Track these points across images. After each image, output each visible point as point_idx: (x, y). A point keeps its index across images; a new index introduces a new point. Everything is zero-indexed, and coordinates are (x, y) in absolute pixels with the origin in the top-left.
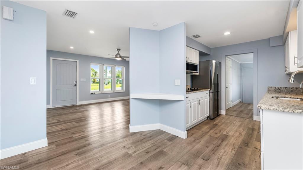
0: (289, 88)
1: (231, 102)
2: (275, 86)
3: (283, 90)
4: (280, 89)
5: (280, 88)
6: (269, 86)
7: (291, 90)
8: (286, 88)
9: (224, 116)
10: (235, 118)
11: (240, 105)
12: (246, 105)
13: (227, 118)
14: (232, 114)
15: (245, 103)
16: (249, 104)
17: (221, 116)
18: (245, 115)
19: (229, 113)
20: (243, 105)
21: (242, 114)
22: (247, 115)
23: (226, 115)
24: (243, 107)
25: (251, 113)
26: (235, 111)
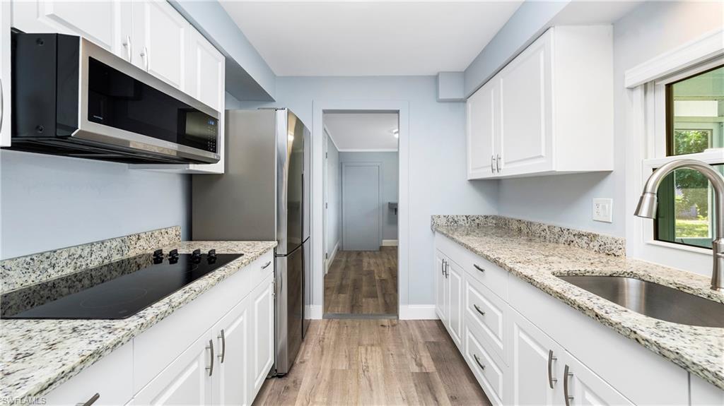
0: (472, 219)
1: (327, 257)
2: (446, 215)
3: (462, 223)
4: (456, 222)
5: (456, 219)
6: (432, 214)
7: (477, 221)
8: (467, 217)
9: (322, 326)
10: (353, 327)
11: (344, 259)
12: (354, 257)
13: (333, 338)
14: (340, 309)
15: (349, 253)
16: (359, 253)
17: (313, 336)
18: (371, 300)
19: (330, 308)
20: (349, 260)
21: (364, 300)
22: (374, 297)
23: (326, 320)
24: (352, 268)
25: (377, 287)
26: (341, 289)
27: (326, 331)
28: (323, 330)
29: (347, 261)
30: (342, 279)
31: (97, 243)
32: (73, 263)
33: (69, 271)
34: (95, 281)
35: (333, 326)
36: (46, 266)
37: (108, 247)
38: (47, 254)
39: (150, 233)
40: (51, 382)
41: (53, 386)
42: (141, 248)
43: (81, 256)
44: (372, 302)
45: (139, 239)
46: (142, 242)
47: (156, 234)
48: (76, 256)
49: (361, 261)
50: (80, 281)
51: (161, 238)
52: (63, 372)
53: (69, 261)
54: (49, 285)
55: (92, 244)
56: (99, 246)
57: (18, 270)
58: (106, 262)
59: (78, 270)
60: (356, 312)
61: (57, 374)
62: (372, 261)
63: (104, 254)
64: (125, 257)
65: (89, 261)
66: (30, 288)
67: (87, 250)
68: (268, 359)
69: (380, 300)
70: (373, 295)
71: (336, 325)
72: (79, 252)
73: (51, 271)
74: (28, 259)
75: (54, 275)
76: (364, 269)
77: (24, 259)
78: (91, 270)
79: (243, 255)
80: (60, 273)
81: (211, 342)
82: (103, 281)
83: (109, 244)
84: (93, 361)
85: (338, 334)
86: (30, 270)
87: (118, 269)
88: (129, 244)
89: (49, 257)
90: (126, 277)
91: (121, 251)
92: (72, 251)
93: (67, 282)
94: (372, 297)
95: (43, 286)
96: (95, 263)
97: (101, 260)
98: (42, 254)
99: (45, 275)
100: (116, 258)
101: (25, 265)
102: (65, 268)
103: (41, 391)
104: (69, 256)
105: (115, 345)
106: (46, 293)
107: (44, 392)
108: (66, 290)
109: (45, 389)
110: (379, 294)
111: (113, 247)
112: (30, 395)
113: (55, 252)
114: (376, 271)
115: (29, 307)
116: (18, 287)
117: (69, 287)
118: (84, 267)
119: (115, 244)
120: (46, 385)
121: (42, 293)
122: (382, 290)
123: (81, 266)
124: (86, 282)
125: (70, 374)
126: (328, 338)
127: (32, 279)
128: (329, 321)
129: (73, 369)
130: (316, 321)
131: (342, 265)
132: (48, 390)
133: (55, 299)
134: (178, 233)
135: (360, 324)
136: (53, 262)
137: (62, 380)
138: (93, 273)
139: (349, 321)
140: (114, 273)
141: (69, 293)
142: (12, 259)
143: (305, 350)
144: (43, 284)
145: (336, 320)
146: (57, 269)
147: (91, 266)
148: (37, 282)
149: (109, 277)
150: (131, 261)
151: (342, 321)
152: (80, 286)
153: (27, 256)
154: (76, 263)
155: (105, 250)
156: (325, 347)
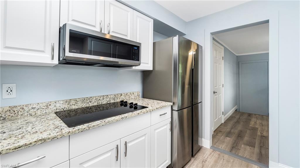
1: (223, 114)
9: (208, 153)
10: (228, 161)
11: (238, 117)
12: (245, 117)
13: (212, 163)
14: (223, 146)
15: (243, 114)
16: (250, 115)
17: (200, 157)
18: (248, 148)
19: (217, 144)
20: (241, 117)
21: (243, 146)
22: (252, 146)
23: (212, 150)
24: (242, 123)
25: (257, 140)
26: (229, 134)
27: (210, 157)
28: (207, 156)
29: (239, 118)
30: (232, 128)
31: (106, 96)
32: (97, 102)
33: (96, 104)
34: (104, 109)
35: (215, 155)
36: (89, 102)
37: (109, 97)
38: (89, 98)
39: (126, 94)
40: (20, 146)
41: (21, 148)
42: (122, 99)
43: (99, 100)
44: (249, 149)
45: (121, 95)
46: (123, 97)
47: (129, 94)
48: (98, 99)
49: (250, 120)
50: (99, 108)
51: (131, 96)
52: (26, 144)
53: (96, 101)
54: (89, 108)
55: (104, 96)
56: (106, 97)
57: (80, 102)
58: (109, 102)
59: (99, 104)
60: (234, 152)
61: (23, 144)
62: (258, 122)
63: (108, 100)
64: (116, 101)
65: (102, 102)
66: (83, 108)
67: (102, 98)
68: (166, 161)
69: (257, 150)
70: (252, 145)
71: (217, 156)
72: (99, 98)
73: (90, 103)
74: (83, 99)
75: (91, 105)
76: (251, 126)
77: (82, 99)
78: (103, 104)
79: (148, 107)
80: (93, 104)
81: (117, 146)
82: (107, 109)
83: (110, 96)
84: (41, 142)
85: (216, 162)
86: (84, 102)
87: (113, 106)
88: (117, 97)
89: (90, 99)
90: (116, 108)
91: (114, 99)
92: (97, 98)
93: (95, 107)
94: (250, 146)
95: (87, 108)
96: (104, 102)
97: (107, 102)
98: (87, 98)
99: (88, 104)
100: (112, 101)
101: (82, 101)
102: (94, 103)
103: (15, 149)
104: (96, 99)
105: (53, 138)
106: (88, 110)
107: (17, 150)
108: (95, 110)
109: (17, 148)
110: (257, 145)
111: (111, 97)
112: (10, 149)
113: (91, 97)
114: (259, 129)
115: (83, 114)
116: (80, 107)
117: (96, 110)
118: (101, 103)
119: (112, 96)
120: (18, 147)
121: (87, 110)
122: (260, 143)
123: (100, 103)
124: (101, 109)
125: (29, 145)
126: (209, 162)
127: (84, 105)
128: (213, 151)
129: (31, 144)
130: (206, 149)
131: (235, 120)
132: (18, 149)
133: (91, 113)
134: (138, 94)
135: (233, 161)
136: (91, 100)
137: (25, 147)
138: (104, 106)
139: (226, 157)
140: (112, 107)
141: (96, 112)
142: (79, 98)
143: (193, 163)
144: (87, 107)
145: (218, 152)
146: (92, 103)
147: (103, 103)
148: (86, 106)
149: (109, 108)
150: (118, 103)
151: (222, 155)
152: (99, 110)
153: (83, 98)
154: (98, 102)
155: (108, 98)
156: (205, 166)
